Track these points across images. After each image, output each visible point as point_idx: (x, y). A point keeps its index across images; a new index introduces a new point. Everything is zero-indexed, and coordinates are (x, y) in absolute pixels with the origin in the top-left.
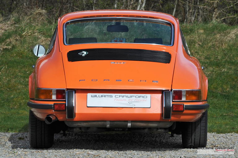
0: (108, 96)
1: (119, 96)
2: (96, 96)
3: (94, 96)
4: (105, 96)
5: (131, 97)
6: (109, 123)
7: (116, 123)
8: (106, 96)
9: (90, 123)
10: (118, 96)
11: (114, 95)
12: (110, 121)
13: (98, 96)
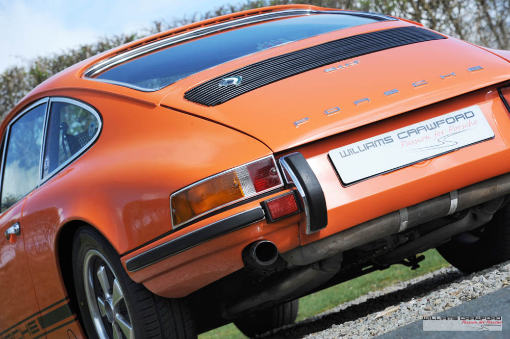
0: (381, 142)
1: (409, 134)
2: (352, 151)
3: (347, 154)
4: (374, 145)
5: (437, 124)
6: (405, 214)
7: (422, 208)
8: (377, 143)
9: (358, 232)
10: (406, 134)
11: (393, 134)
12: (408, 208)
13: (356, 150)
